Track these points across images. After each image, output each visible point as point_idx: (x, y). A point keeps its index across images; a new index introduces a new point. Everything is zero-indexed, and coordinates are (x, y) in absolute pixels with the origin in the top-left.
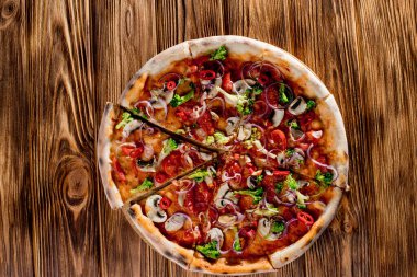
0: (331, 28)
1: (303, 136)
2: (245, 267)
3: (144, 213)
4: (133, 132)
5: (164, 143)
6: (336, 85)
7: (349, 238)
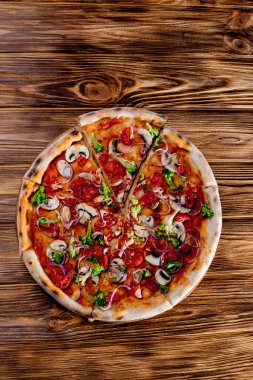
0: (226, 310)
1: (137, 281)
2: (24, 228)
3: (74, 143)
4: (142, 137)
5: (133, 163)
6: (179, 314)
7: (44, 324)
